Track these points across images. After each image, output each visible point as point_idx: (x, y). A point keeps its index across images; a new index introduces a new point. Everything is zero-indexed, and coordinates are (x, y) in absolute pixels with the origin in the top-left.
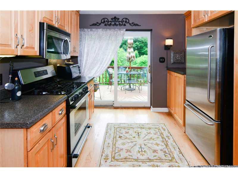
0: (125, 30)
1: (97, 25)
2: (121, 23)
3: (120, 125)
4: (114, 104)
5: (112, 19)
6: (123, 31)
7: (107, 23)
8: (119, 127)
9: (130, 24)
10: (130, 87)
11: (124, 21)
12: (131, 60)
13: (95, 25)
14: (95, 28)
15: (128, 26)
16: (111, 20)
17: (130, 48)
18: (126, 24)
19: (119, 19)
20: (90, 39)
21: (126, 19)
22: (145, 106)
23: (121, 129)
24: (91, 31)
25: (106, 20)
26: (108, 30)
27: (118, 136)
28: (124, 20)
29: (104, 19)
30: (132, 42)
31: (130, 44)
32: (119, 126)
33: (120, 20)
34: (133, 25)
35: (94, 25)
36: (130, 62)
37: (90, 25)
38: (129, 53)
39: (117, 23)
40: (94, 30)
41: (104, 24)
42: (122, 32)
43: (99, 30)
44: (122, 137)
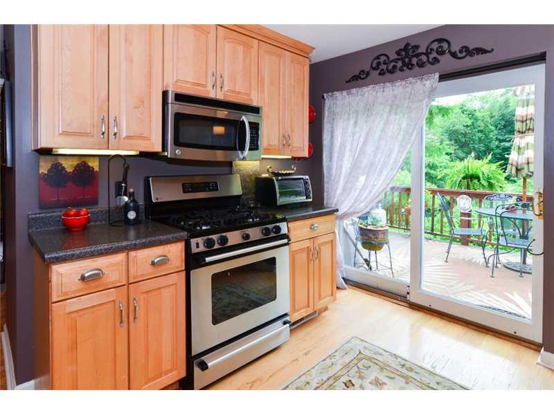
0: (437, 76)
1: (363, 77)
2: (424, 58)
3: (380, 354)
4: (408, 293)
5: (398, 53)
6: (432, 81)
7: (384, 67)
8: (370, 359)
9: (454, 55)
10: (524, 262)
11: (432, 50)
12: (525, 172)
13: (357, 80)
14: (355, 87)
15: (447, 63)
16: (396, 57)
17: (522, 133)
18: (439, 57)
19: (417, 47)
20: (347, 114)
21: (440, 41)
22: (517, 334)
23: (371, 364)
24: (348, 94)
25: (383, 59)
26: (388, 84)
27: (345, 379)
28: (435, 46)
29: (378, 57)
30: (529, 112)
31: (523, 122)
32: (375, 356)
33: (422, 49)
34: (464, 54)
35: (356, 78)
36: (525, 180)
37: (347, 82)
38: (519, 148)
39: (414, 61)
40: (354, 91)
41: (378, 71)
42: (428, 83)
43: (365, 89)
44: (353, 385)
